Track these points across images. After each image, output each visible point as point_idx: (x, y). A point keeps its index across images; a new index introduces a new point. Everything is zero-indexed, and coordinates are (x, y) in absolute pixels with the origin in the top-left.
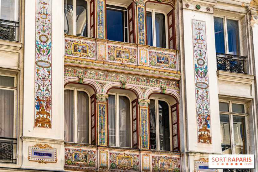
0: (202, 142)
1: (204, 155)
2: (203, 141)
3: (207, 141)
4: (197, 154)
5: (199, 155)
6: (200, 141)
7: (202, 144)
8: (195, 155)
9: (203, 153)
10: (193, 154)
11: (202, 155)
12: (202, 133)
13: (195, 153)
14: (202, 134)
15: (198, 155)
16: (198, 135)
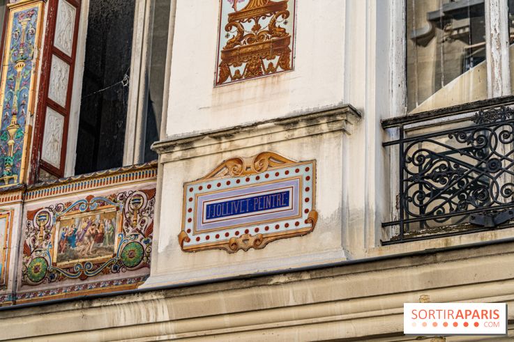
0: (238, 78)
1: (240, 141)
2: (242, 69)
3: (266, 62)
4: (201, 148)
5: (214, 149)
6: (229, 73)
7: (236, 86)
8: (189, 154)
9: (228, 134)
10: (178, 153)
11: (225, 145)
12: (241, 32)
13: (187, 143)
14: (242, 37)
15: (208, 150)
16: (224, 43)
